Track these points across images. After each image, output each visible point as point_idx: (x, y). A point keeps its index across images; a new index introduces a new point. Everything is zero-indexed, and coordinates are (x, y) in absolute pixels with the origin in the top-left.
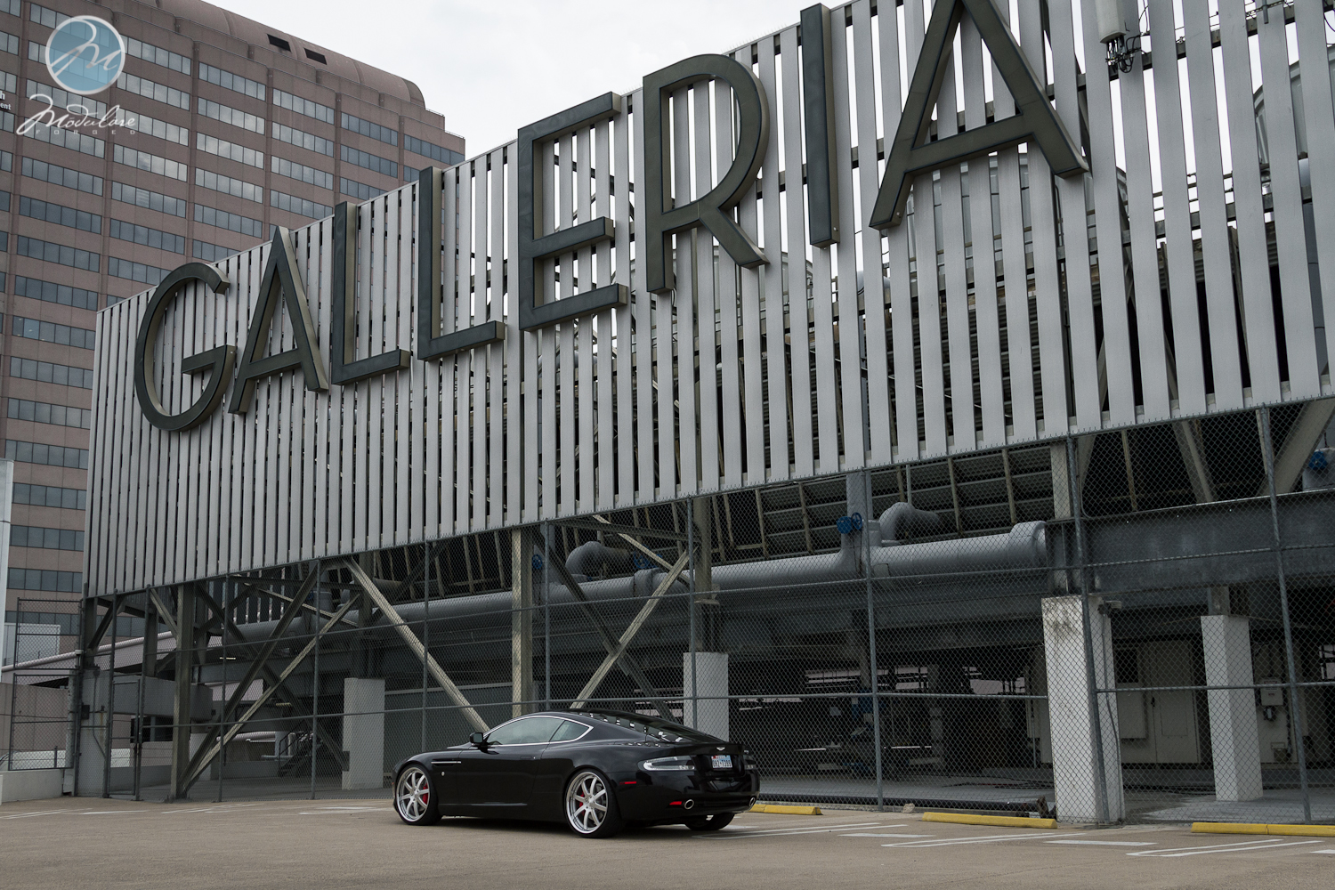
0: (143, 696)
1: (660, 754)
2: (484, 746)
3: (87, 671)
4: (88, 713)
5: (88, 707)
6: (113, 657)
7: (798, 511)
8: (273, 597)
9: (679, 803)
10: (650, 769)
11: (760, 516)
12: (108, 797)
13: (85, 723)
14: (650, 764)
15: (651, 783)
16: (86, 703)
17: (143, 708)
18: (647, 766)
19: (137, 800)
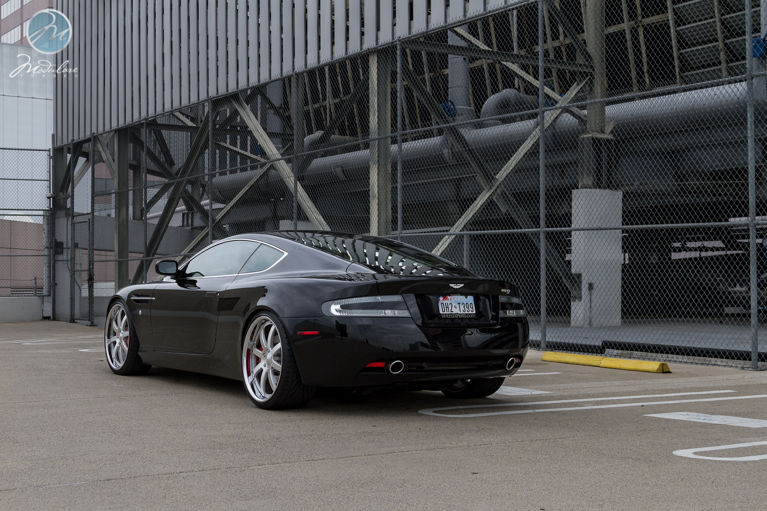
0: (93, 233)
1: (361, 291)
2: (182, 277)
3: (58, 212)
4: (62, 248)
5: (62, 243)
6: (73, 199)
7: (714, 46)
8: (230, 150)
9: (381, 365)
10: (338, 314)
11: (675, 55)
12: (74, 322)
13: (60, 257)
14: (338, 307)
15: (346, 335)
16: (59, 240)
17: (93, 245)
18: (335, 309)
19: (92, 325)
